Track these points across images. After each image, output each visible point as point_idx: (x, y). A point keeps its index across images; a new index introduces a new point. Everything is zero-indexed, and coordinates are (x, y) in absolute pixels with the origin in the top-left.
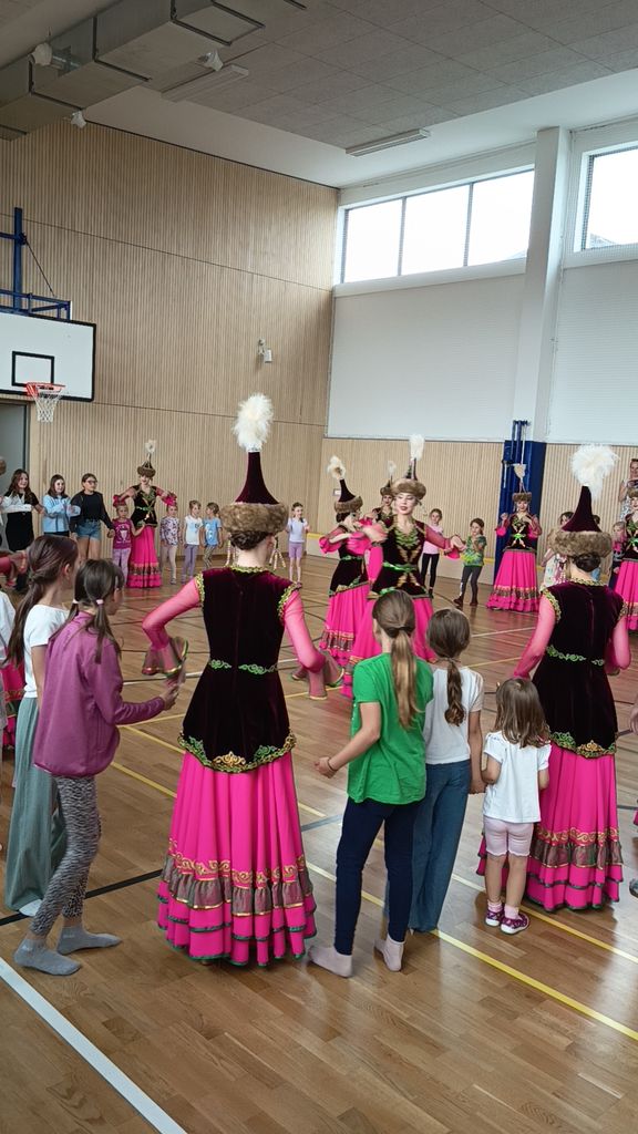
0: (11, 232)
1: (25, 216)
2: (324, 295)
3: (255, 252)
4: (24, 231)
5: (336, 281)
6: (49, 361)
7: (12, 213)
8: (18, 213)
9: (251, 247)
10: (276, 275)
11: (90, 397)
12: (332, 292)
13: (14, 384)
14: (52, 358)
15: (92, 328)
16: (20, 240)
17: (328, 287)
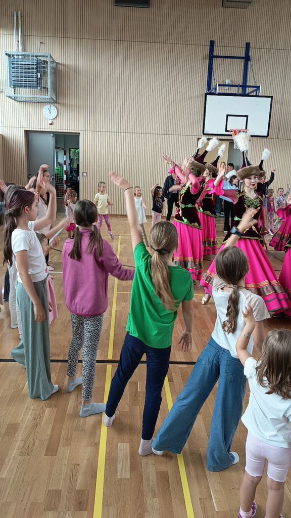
0: (243, 55)
1: (251, 46)
6: (246, 118)
7: (244, 45)
8: (248, 45)
11: (266, 135)
13: (226, 131)
14: (247, 116)
15: (270, 98)
16: (247, 59)
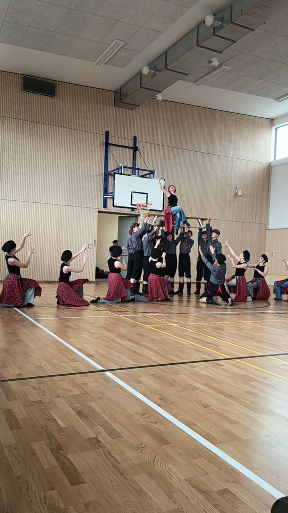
0: (132, 146)
2: (266, 165)
3: (234, 149)
4: (137, 145)
5: (272, 159)
8: (135, 138)
9: (232, 147)
10: (243, 158)
11: (162, 210)
12: (270, 164)
13: (132, 205)
14: (147, 194)
16: (135, 149)
17: (268, 162)
